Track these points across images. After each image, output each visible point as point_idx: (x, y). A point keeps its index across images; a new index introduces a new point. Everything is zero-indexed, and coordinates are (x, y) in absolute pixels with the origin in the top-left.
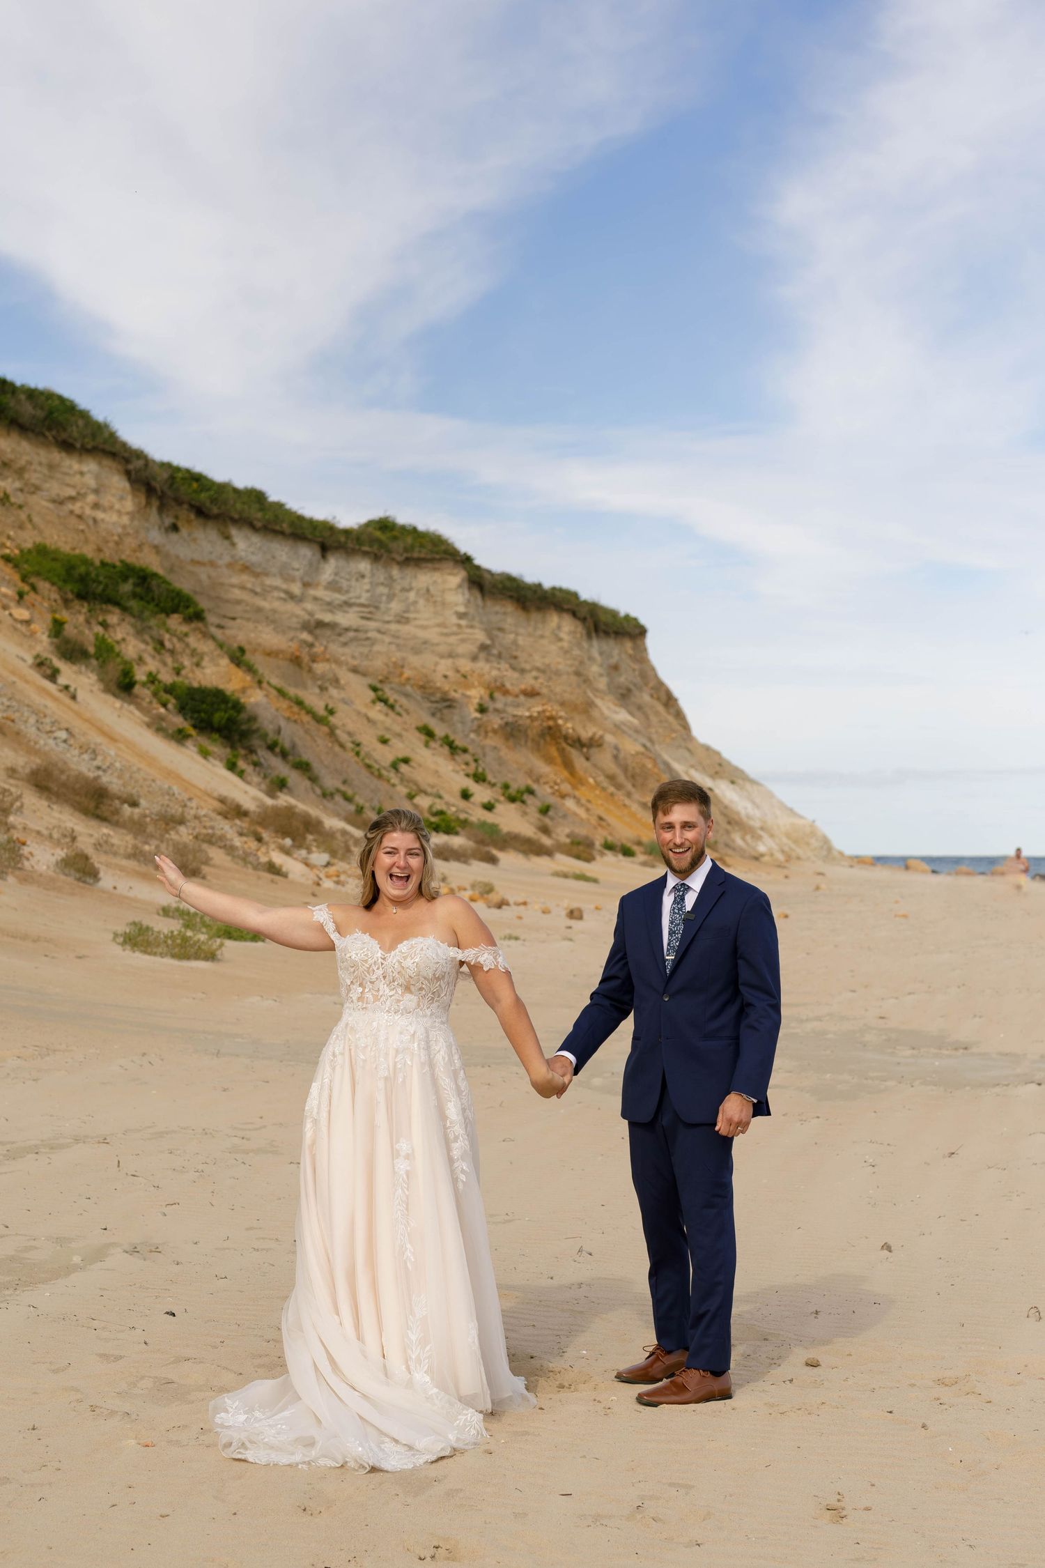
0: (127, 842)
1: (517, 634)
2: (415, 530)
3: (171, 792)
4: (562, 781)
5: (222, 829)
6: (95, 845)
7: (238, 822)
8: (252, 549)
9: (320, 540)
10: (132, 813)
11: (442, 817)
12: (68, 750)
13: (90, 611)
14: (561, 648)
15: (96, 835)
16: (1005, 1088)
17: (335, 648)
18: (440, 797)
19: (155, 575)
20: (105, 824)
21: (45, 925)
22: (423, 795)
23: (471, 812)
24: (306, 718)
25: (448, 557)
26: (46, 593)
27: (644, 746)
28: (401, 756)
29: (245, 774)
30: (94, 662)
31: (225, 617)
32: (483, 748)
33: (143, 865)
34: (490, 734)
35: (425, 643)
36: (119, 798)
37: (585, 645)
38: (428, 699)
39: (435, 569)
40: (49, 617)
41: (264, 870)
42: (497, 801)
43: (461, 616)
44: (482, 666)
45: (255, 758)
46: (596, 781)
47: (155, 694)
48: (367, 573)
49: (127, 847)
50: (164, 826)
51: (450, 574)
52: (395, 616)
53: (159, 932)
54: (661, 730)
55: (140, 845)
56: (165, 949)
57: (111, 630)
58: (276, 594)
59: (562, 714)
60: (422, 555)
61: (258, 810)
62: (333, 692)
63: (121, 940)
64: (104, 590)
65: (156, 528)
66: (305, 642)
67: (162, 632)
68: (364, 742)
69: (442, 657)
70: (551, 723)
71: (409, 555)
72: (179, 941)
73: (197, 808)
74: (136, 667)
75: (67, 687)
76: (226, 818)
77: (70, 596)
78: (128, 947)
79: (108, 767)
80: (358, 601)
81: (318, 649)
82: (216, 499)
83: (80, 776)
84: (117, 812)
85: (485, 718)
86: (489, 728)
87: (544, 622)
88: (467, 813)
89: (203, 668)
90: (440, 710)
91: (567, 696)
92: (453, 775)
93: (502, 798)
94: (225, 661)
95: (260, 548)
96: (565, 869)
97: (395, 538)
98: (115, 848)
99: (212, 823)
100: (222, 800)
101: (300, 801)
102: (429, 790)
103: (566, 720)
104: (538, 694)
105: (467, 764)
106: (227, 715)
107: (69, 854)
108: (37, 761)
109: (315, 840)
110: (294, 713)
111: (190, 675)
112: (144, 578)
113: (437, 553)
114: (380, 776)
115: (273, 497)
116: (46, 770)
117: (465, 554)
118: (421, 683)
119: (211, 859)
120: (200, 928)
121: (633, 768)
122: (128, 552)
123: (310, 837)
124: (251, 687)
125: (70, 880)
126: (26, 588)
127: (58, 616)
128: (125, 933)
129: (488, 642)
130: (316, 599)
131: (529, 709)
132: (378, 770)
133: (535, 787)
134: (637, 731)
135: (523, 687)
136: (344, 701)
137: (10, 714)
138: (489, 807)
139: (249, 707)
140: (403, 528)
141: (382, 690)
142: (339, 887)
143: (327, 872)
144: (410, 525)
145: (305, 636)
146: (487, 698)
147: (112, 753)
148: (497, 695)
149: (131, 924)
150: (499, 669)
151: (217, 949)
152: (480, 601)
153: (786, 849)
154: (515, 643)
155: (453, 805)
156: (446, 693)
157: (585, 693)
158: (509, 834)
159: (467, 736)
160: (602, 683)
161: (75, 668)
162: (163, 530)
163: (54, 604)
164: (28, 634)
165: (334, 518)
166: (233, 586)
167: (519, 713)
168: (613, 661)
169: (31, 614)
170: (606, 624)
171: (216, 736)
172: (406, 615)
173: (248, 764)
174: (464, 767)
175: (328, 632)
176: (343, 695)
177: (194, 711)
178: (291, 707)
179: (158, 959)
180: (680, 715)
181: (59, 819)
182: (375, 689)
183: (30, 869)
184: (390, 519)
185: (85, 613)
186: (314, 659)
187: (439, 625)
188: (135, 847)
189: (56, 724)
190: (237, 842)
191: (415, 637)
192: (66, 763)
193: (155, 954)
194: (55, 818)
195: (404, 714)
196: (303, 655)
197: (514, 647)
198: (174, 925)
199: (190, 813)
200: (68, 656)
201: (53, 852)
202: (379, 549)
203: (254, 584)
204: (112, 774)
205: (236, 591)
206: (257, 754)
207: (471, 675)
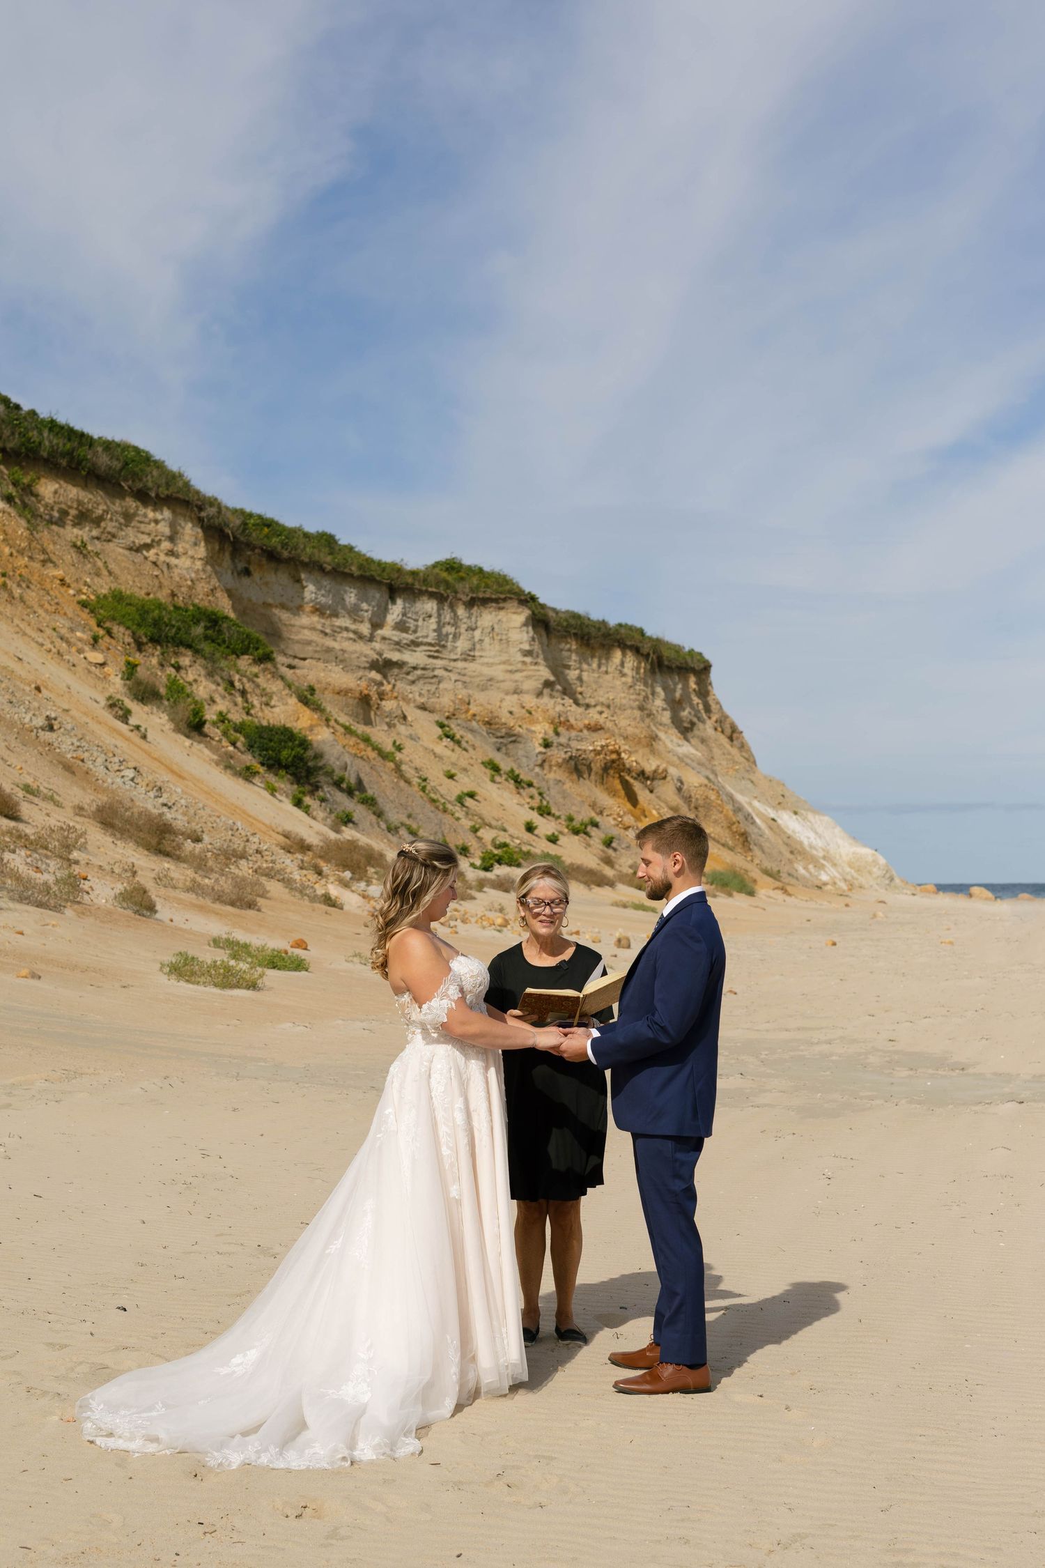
0: (187, 876)
1: (582, 671)
2: (481, 570)
3: (235, 828)
4: (625, 813)
5: (283, 863)
6: (155, 879)
7: (299, 856)
8: (323, 592)
9: (388, 582)
10: (194, 848)
11: (506, 849)
12: (135, 788)
13: (163, 654)
14: (626, 683)
15: (157, 870)
16: (986, 1106)
17: (402, 686)
18: (505, 830)
19: (226, 618)
20: (168, 859)
22: (487, 827)
23: (534, 844)
24: (372, 755)
25: (512, 596)
26: (120, 636)
27: (708, 778)
28: (465, 791)
29: (311, 809)
30: (166, 703)
31: (295, 657)
32: (547, 782)
33: (200, 898)
34: (555, 768)
35: (491, 680)
36: (183, 834)
37: (649, 680)
38: (493, 734)
39: (501, 609)
40: (122, 660)
41: (320, 902)
43: (528, 653)
44: (546, 702)
45: (320, 794)
46: (659, 813)
47: (225, 733)
48: (434, 613)
49: (186, 880)
50: (225, 860)
51: (514, 613)
52: (461, 655)
53: (203, 962)
54: (724, 763)
55: (199, 879)
56: (208, 978)
57: (183, 672)
58: (345, 634)
59: (626, 747)
60: (487, 595)
61: (321, 844)
62: (402, 728)
63: (167, 969)
64: (177, 633)
65: (230, 572)
66: (374, 681)
67: (232, 672)
68: (430, 777)
69: (507, 694)
70: (614, 756)
71: (474, 595)
73: (260, 843)
74: (207, 707)
75: (138, 727)
76: (288, 852)
77: (145, 640)
78: (173, 977)
79: (174, 804)
80: (425, 640)
81: (387, 687)
82: (287, 544)
83: (145, 813)
84: (179, 847)
85: (549, 752)
86: (554, 762)
87: (608, 658)
88: (531, 845)
89: (272, 707)
90: (506, 745)
91: (630, 730)
92: (518, 808)
93: (566, 830)
94: (293, 701)
95: (329, 591)
96: (625, 899)
97: (462, 579)
98: (174, 882)
99: (274, 858)
100: (286, 836)
101: (363, 835)
102: (494, 823)
103: (630, 754)
104: (602, 728)
105: (532, 797)
106: (294, 752)
107: (128, 888)
108: (103, 799)
109: (376, 873)
110: (361, 751)
111: (260, 714)
112: (214, 621)
113: (501, 593)
114: (445, 811)
115: (343, 540)
116: (112, 807)
117: (529, 593)
118: (487, 719)
119: (268, 892)
120: (244, 959)
121: (697, 799)
122: (200, 597)
123: (371, 870)
124: (317, 725)
125: (129, 912)
126: (101, 632)
127: (131, 659)
128: (172, 962)
129: (552, 678)
130: (384, 638)
131: (592, 743)
132: (443, 804)
133: (598, 819)
134: (700, 764)
135: (587, 722)
136: (411, 737)
137: (80, 753)
138: (553, 840)
139: (315, 745)
140: (469, 568)
141: (448, 726)
144: (475, 566)
145: (374, 675)
146: (551, 732)
147: (179, 790)
148: (561, 729)
149: (177, 955)
150: (563, 705)
151: (258, 979)
152: (544, 640)
153: (849, 877)
154: (580, 679)
155: (516, 837)
156: (510, 728)
157: (649, 727)
158: (572, 864)
159: (532, 770)
160: (666, 717)
161: (146, 709)
162: (235, 574)
163: (128, 647)
164: (101, 676)
165: (402, 560)
166: (304, 628)
167: (583, 748)
168: (677, 695)
169: (105, 656)
170: (670, 661)
171: (282, 772)
172: (472, 653)
173: (314, 799)
174: (529, 800)
175: (396, 671)
176: (410, 731)
177: (263, 748)
178: (357, 744)
179: (201, 988)
181: (122, 855)
182: (442, 726)
183: (90, 902)
185: (158, 656)
186: (381, 696)
187: (504, 663)
188: (194, 881)
189: (124, 763)
190: (297, 875)
191: (481, 675)
192: (132, 800)
193: (198, 983)
194: (118, 853)
195: (470, 749)
196: (371, 693)
197: (578, 683)
198: (221, 956)
199: (251, 848)
200: (140, 698)
201: (113, 886)
202: (445, 590)
203: (324, 625)
204: (177, 811)
205: (306, 632)
206: (323, 791)
207: (535, 710)
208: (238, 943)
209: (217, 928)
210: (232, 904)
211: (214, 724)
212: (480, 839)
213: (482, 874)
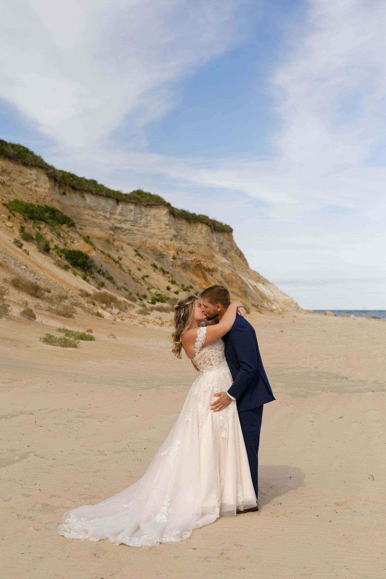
0: (46, 305)
1: (187, 231)
2: (150, 194)
3: (63, 288)
4: (203, 283)
5: (81, 301)
6: (35, 306)
7: (86, 298)
8: (92, 201)
9: (116, 198)
10: (48, 295)
11: (160, 296)
12: (26, 273)
13: (34, 223)
14: (202, 236)
15: (35, 303)
16: (360, 393)
17: (122, 236)
18: (159, 289)
19: (57, 210)
20: (38, 299)
21: (16, 335)
22: (153, 289)
23: (170, 294)
24: (112, 261)
25: (162, 204)
26: (18, 217)
27: (232, 271)
28: (145, 275)
29: (89, 281)
30: (35, 241)
31: (82, 225)
32: (174, 272)
33: (52, 313)
34: (177, 267)
35: (154, 234)
36: (44, 290)
37: (211, 235)
38: (155, 254)
39: (157, 208)
40: (19, 225)
41: (95, 315)
42: (180, 290)
43: (167, 225)
44: (174, 242)
45: (93, 275)
47: (57, 253)
48: (133, 210)
49: (46, 307)
50: (60, 300)
51: (162, 210)
52: (143, 225)
53: (56, 337)
54: (238, 266)
55: (51, 306)
56: (58, 343)
57: (41, 230)
58: (100, 217)
59: (203, 260)
60: (153, 203)
61: (94, 294)
62: (121, 252)
63: (43, 340)
64: (39, 216)
65: (58, 193)
66: (111, 234)
67: (60, 230)
68: (132, 270)
69: (160, 239)
70: (199, 263)
71: (148, 203)
72: (63, 341)
73: (72, 293)
74: (50, 243)
75: (25, 250)
76: (82, 297)
77: (27, 218)
78: (45, 343)
79: (40, 279)
80: (130, 220)
81: (116, 237)
82: (79, 184)
83: (30, 282)
84: (43, 295)
85: (175, 261)
86: (177, 265)
87: (196, 227)
88: (169, 295)
89: (74, 243)
90: (159, 258)
91: (204, 253)
92: (164, 281)
93: (181, 290)
94: (82, 241)
95: (95, 201)
97: (143, 197)
98: (42, 307)
99: (77, 299)
100: (81, 290)
101: (109, 291)
102: (155, 287)
103: (204, 262)
104: (194, 253)
105: (169, 277)
106: (83, 260)
107: (25, 309)
108: (14, 277)
109: (114, 305)
110: (107, 259)
111: (70, 246)
112: (53, 211)
113: (158, 202)
114: (138, 282)
115: (100, 182)
116: (17, 279)
117: (168, 203)
118: (152, 249)
119: (77, 311)
120: (71, 337)
121: (228, 279)
122: (47, 202)
123: (112, 304)
124: (91, 250)
125: (25, 319)
126: (11, 215)
127: (22, 225)
128: (44, 338)
129: (176, 234)
130: (115, 219)
131: (191, 258)
132: (137, 280)
133: (193, 285)
134: (229, 266)
135: (189, 250)
136: (125, 255)
137: (5, 260)
138: (177, 293)
139: (91, 258)
140: (146, 193)
141: (138, 251)
142: (123, 321)
143: (118, 316)
144: (148, 193)
145: (111, 232)
146: (176, 254)
147: (42, 274)
148: (179, 253)
149: (46, 335)
150: (180, 244)
151: (77, 344)
152: (173, 220)
153: (283, 307)
154: (186, 234)
155: (164, 292)
156: (161, 252)
157: (211, 252)
159: (169, 268)
160: (217, 249)
161: (29, 243)
162: (60, 194)
163: (21, 221)
164: (12, 231)
165: (121, 190)
166: (85, 214)
167: (187, 259)
168: (221, 241)
169: (13, 224)
170: (218, 228)
171: (79, 268)
172: (147, 225)
173: (91, 277)
174: (168, 278)
175: (119, 231)
176: (125, 253)
177: (72, 259)
178: (106, 257)
179: (56, 347)
180: (245, 260)
181: (22, 297)
182: (136, 251)
183: (11, 315)
184: (141, 190)
185: (32, 224)
186: (114, 240)
187: (159, 228)
188: (49, 307)
189: (21, 263)
190: (86, 305)
191: (150, 232)
192: (25, 277)
193: (55, 345)
194: (20, 297)
195: (146, 260)
196: (110, 239)
197: (185, 236)
198: (62, 335)
199: (69, 295)
200: (26, 239)
201: (19, 309)
202: (137, 201)
203: (93, 214)
204: (41, 281)
205: (86, 216)
206: (93, 274)
207: (170, 246)
208: (67, 331)
209: (59, 325)
210: (64, 316)
211: (53, 249)
212: (151, 293)
213: (152, 305)
